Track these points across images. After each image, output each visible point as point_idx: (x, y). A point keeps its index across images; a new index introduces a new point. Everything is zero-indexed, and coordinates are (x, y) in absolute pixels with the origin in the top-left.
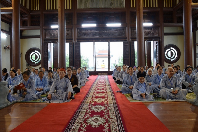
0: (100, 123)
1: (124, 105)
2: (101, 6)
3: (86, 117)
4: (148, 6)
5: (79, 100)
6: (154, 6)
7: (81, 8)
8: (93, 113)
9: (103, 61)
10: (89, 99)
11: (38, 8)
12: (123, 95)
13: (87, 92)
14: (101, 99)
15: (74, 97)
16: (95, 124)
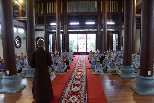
0: (79, 83)
1: (89, 76)
2: (82, 11)
3: (73, 81)
4: (112, 11)
5: (70, 73)
6: (116, 11)
7: (69, 12)
8: (76, 79)
9: (84, 42)
10: (74, 73)
11: (42, 12)
12: (91, 71)
13: (73, 68)
14: (80, 72)
15: (67, 71)
16: (77, 83)
